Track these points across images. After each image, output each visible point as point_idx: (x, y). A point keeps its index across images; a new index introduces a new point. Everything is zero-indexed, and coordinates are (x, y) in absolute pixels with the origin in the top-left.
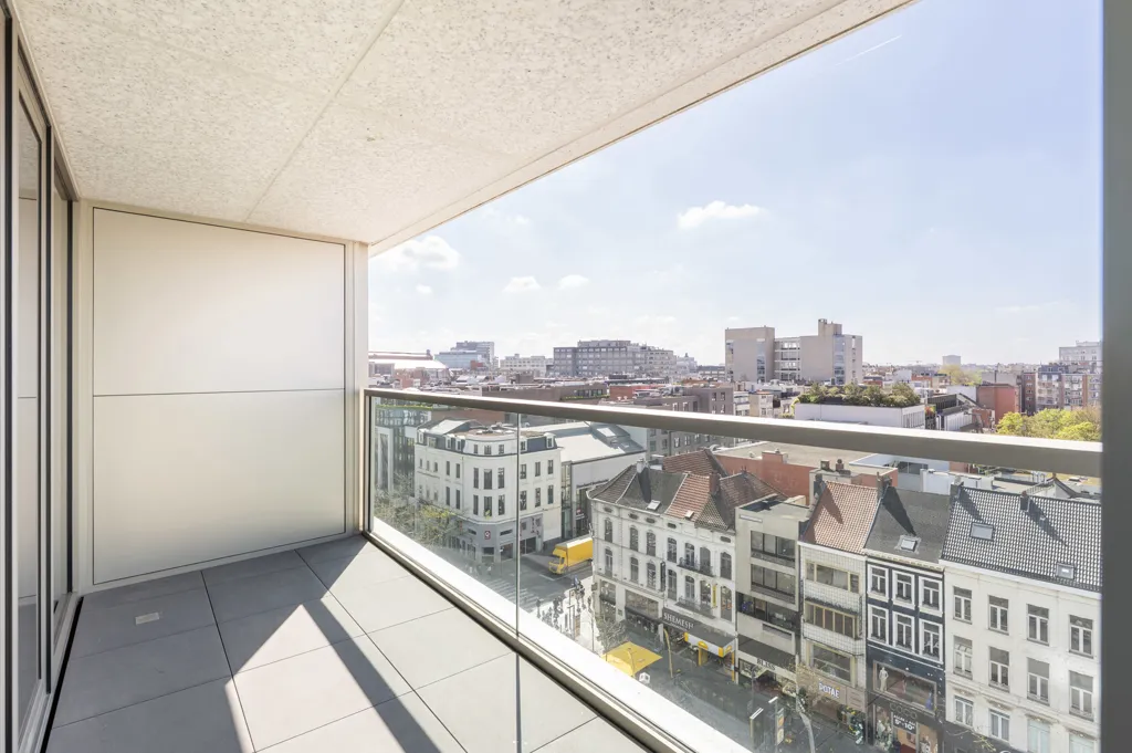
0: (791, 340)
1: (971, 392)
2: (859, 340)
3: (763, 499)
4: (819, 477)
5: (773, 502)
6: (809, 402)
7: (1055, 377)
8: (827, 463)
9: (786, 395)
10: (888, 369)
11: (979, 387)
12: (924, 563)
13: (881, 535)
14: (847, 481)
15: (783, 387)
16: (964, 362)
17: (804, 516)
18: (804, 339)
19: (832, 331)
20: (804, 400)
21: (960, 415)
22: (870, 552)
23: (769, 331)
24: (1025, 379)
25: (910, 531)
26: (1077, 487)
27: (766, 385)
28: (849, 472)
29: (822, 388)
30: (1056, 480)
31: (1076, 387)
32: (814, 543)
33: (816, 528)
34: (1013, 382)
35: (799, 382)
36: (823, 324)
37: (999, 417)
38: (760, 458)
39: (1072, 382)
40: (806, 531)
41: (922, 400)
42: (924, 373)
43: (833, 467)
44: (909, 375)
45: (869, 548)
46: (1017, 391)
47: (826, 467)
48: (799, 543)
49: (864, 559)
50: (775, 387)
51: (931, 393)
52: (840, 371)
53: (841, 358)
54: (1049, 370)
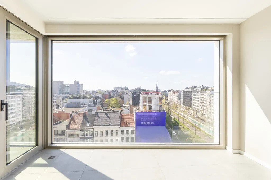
0: (68, 85)
1: (101, 95)
2: (82, 85)
3: (58, 122)
4: (71, 115)
5: (60, 122)
6: (71, 98)
7: (113, 93)
8: (74, 111)
9: (65, 97)
10: (88, 91)
11: (103, 94)
12: (90, 128)
13: (83, 124)
14: (77, 115)
15: (65, 95)
16: (101, 90)
17: (67, 124)
18: (70, 85)
19: (76, 83)
20: (70, 98)
21: (99, 100)
22: (81, 128)
23: (62, 82)
24: (109, 93)
25: (89, 122)
26: (114, 110)
27: (61, 95)
28: (78, 113)
29: (74, 95)
30: (112, 109)
31: (116, 94)
32: (70, 129)
33: (70, 126)
34: (108, 94)
35: (69, 94)
36: (75, 81)
37: (105, 100)
38: (58, 112)
39: (115, 93)
40: (68, 127)
41: (93, 97)
42: (94, 92)
43: (75, 112)
44: (92, 92)
45: (81, 127)
46: (108, 95)
47: (73, 112)
48: (66, 130)
49: (80, 130)
50: (63, 95)
51: (94, 96)
52: (78, 92)
53: (79, 89)
54: (112, 91)
